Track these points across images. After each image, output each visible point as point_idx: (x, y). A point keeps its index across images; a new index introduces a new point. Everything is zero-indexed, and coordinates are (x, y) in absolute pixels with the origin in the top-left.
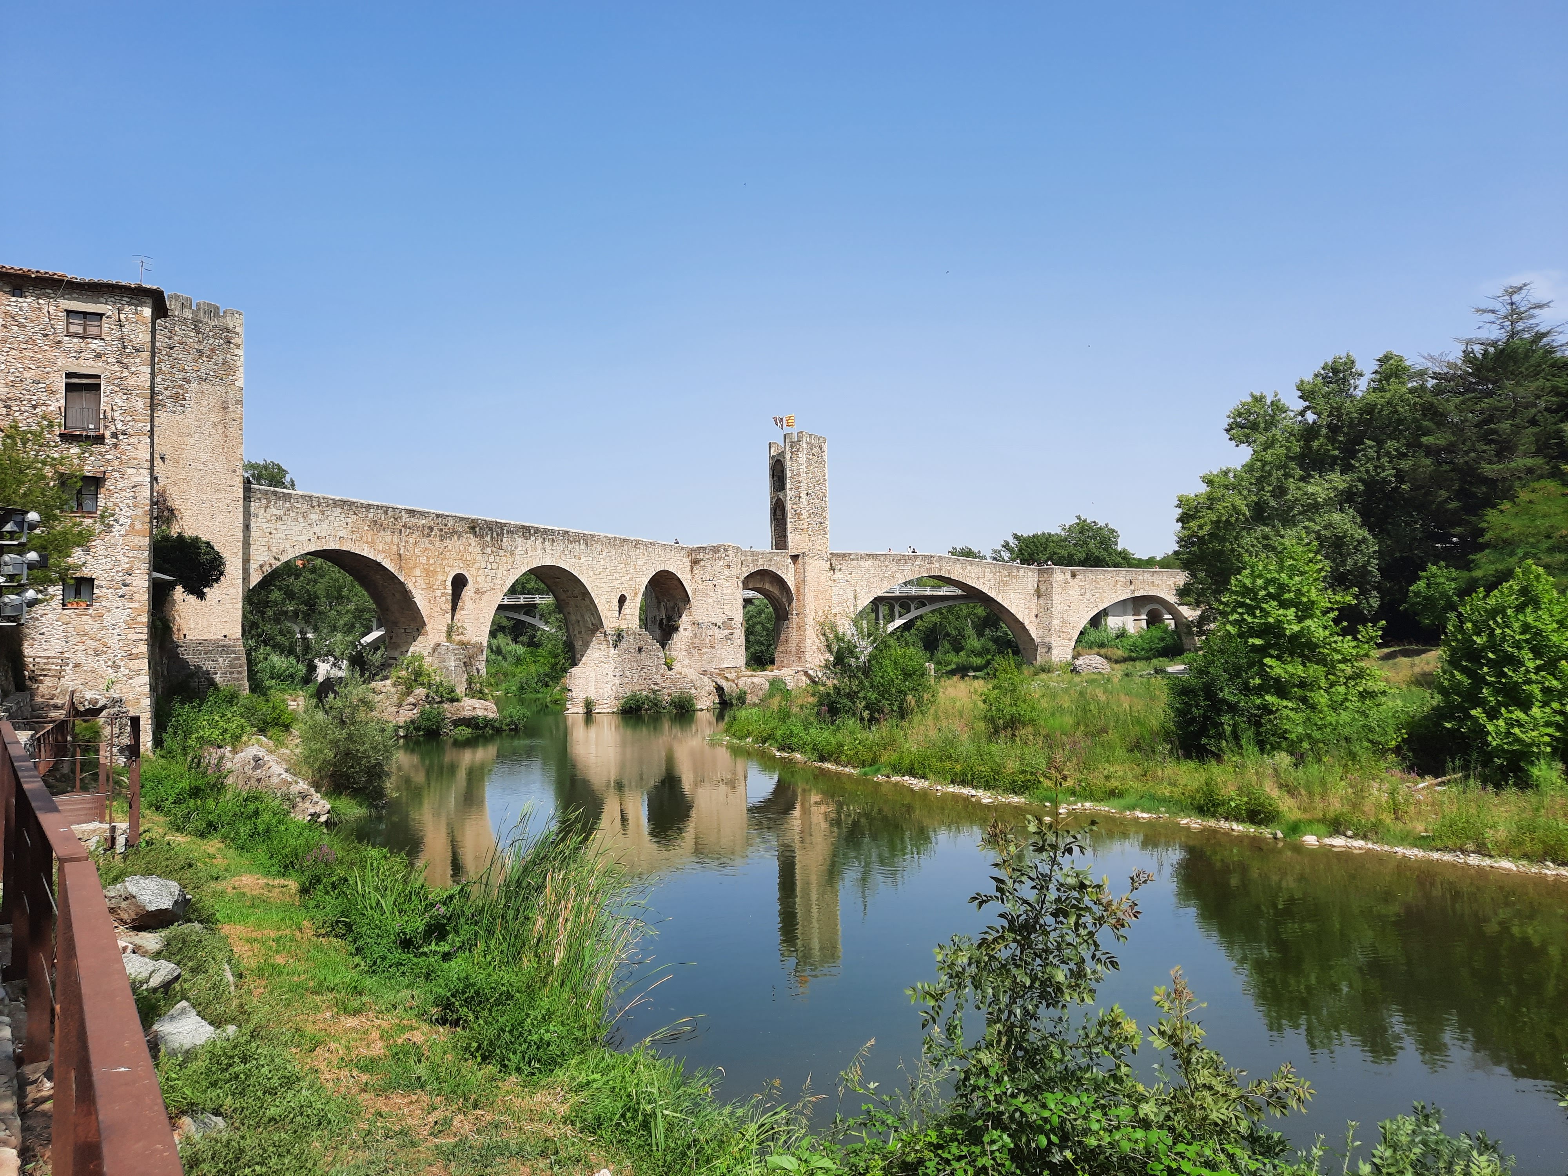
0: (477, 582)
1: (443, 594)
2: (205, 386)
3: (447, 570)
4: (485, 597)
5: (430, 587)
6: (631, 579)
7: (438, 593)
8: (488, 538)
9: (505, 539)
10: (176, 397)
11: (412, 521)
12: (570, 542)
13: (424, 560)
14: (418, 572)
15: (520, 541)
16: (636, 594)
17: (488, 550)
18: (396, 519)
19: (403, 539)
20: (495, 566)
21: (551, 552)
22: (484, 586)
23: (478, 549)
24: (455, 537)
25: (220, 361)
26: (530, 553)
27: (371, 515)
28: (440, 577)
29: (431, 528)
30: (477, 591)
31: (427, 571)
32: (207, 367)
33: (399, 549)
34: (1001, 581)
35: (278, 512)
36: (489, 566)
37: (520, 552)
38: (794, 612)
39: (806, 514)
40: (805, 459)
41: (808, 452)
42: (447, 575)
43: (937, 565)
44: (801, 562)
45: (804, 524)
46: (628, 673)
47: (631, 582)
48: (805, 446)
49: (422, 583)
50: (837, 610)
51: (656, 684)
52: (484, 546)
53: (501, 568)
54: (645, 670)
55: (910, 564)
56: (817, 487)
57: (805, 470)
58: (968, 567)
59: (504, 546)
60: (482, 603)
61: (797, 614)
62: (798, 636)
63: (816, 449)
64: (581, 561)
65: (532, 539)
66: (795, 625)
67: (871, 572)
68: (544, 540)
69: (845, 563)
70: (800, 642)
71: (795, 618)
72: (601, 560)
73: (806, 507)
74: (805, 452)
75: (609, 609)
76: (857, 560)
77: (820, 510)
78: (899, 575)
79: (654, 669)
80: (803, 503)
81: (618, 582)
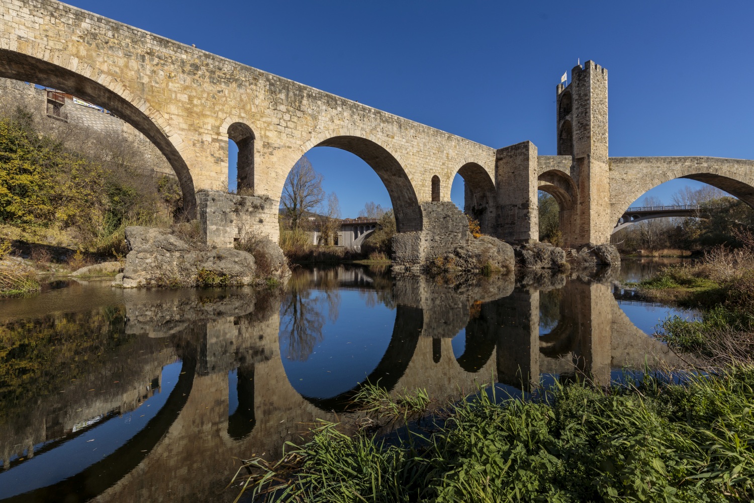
0: (267, 136)
1: (217, 140)
3: (221, 115)
4: (279, 152)
5: (194, 129)
6: (443, 164)
7: (208, 138)
8: (282, 96)
9: (305, 102)
12: (384, 122)
13: (184, 98)
14: (173, 109)
15: (323, 108)
16: (448, 178)
17: (283, 108)
19: (148, 67)
20: (290, 124)
22: (275, 142)
23: (266, 104)
24: (234, 85)
26: (337, 122)
28: (210, 122)
30: (268, 145)
31: (189, 112)
33: (140, 78)
36: (284, 124)
37: (323, 119)
38: (579, 202)
39: (592, 125)
40: (591, 82)
41: (594, 78)
42: (223, 121)
43: (705, 165)
44: (586, 162)
45: (589, 132)
46: (437, 238)
47: (444, 167)
48: (591, 72)
49: (180, 122)
50: (614, 201)
51: (462, 248)
52: (276, 103)
53: (299, 128)
54: (452, 236)
55: (680, 164)
56: (600, 106)
57: (592, 90)
58: (736, 166)
59: (303, 108)
60: (274, 159)
61: (581, 203)
62: (581, 219)
63: (600, 77)
64: (394, 141)
65: (339, 109)
66: (579, 212)
67: (645, 171)
68: (353, 112)
69: (621, 165)
70: (584, 223)
71: (579, 206)
72: (415, 144)
73: (592, 119)
74: (591, 77)
75: (423, 185)
76: (632, 162)
77: (602, 124)
78: (669, 174)
79: (460, 235)
80: (589, 117)
81: (432, 164)
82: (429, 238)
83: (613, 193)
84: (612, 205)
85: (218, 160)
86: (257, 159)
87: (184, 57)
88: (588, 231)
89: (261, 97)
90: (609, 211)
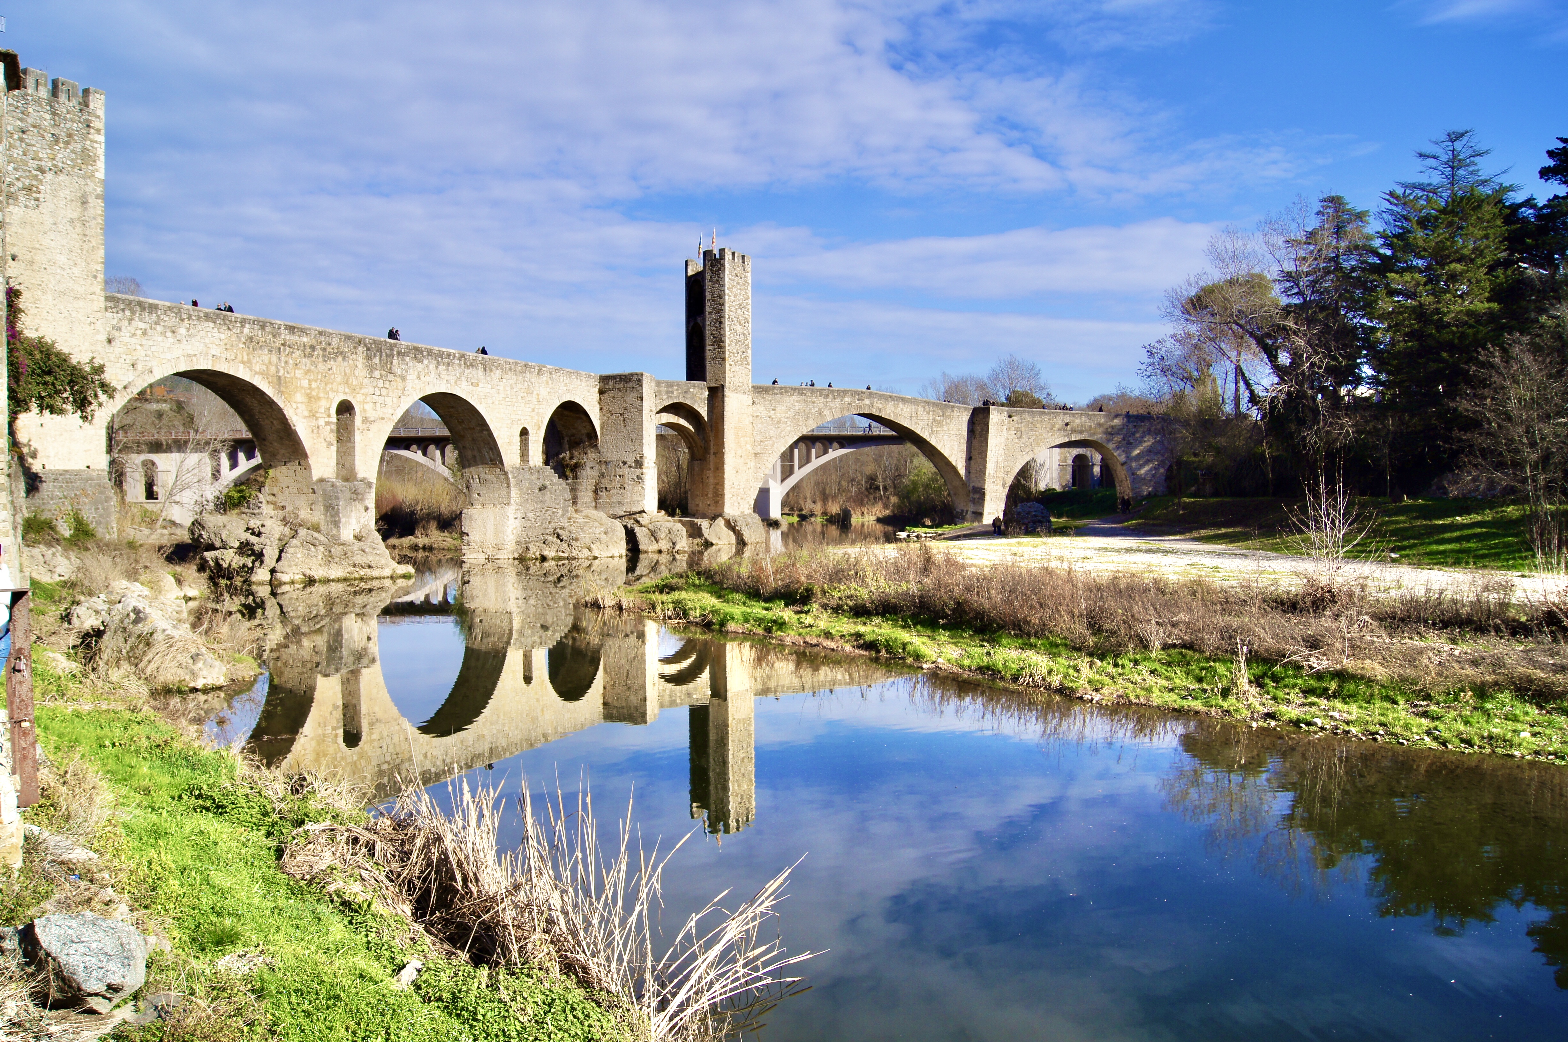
0: (365, 410)
1: (327, 423)
2: (62, 177)
3: (331, 395)
4: (373, 427)
5: (313, 415)
6: (533, 410)
7: (321, 422)
8: (376, 360)
9: (395, 361)
10: (29, 189)
11: (292, 338)
12: (468, 367)
13: (305, 383)
14: (299, 397)
15: (411, 364)
16: (539, 428)
17: (377, 374)
18: (274, 336)
19: (283, 359)
20: (384, 392)
21: (447, 377)
22: (372, 415)
23: (364, 372)
24: (340, 359)
25: (79, 147)
26: (423, 378)
27: (246, 331)
28: (323, 403)
29: (313, 348)
30: (365, 420)
31: (310, 397)
32: (63, 155)
33: (278, 371)
34: (935, 420)
35: (142, 325)
36: (378, 393)
37: (411, 376)
38: (712, 451)
39: (727, 341)
40: (727, 279)
41: (731, 272)
42: (332, 401)
43: (867, 402)
44: (720, 395)
45: (724, 352)
46: (531, 515)
47: (533, 414)
48: (727, 265)
49: (303, 410)
50: (758, 450)
51: (562, 528)
52: (372, 369)
53: (390, 394)
54: (550, 513)
55: (838, 400)
56: (739, 312)
57: (727, 292)
58: (901, 405)
59: (394, 369)
60: (370, 434)
61: (715, 454)
62: (715, 477)
63: (739, 270)
64: (479, 389)
65: (425, 362)
66: (712, 466)
67: (797, 408)
68: (438, 363)
69: (768, 397)
70: (717, 484)
71: (712, 457)
72: (501, 388)
73: (727, 333)
74: (727, 272)
75: (509, 443)
76: (781, 394)
77: (742, 337)
78: (826, 412)
79: (560, 512)
80: (724, 329)
81: (520, 413)
82: (520, 516)
83: (758, 438)
84: (756, 454)
85: (330, 444)
86: (358, 437)
87: (305, 340)
88: (722, 495)
89: (360, 366)
90: (752, 464)
